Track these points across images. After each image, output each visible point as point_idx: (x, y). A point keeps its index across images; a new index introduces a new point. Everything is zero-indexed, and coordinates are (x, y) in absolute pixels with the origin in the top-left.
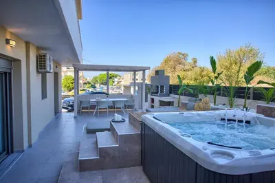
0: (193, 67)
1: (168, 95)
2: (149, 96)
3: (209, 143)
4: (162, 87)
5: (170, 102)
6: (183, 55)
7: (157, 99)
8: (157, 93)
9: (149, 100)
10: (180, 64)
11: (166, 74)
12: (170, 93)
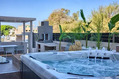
0: (73, 20)
1: (52, 42)
2: (37, 43)
3: (68, 73)
4: (47, 35)
5: (53, 47)
6: (66, 11)
7: (43, 45)
8: (43, 40)
9: (37, 46)
10: (63, 17)
11: (50, 25)
12: (54, 40)
